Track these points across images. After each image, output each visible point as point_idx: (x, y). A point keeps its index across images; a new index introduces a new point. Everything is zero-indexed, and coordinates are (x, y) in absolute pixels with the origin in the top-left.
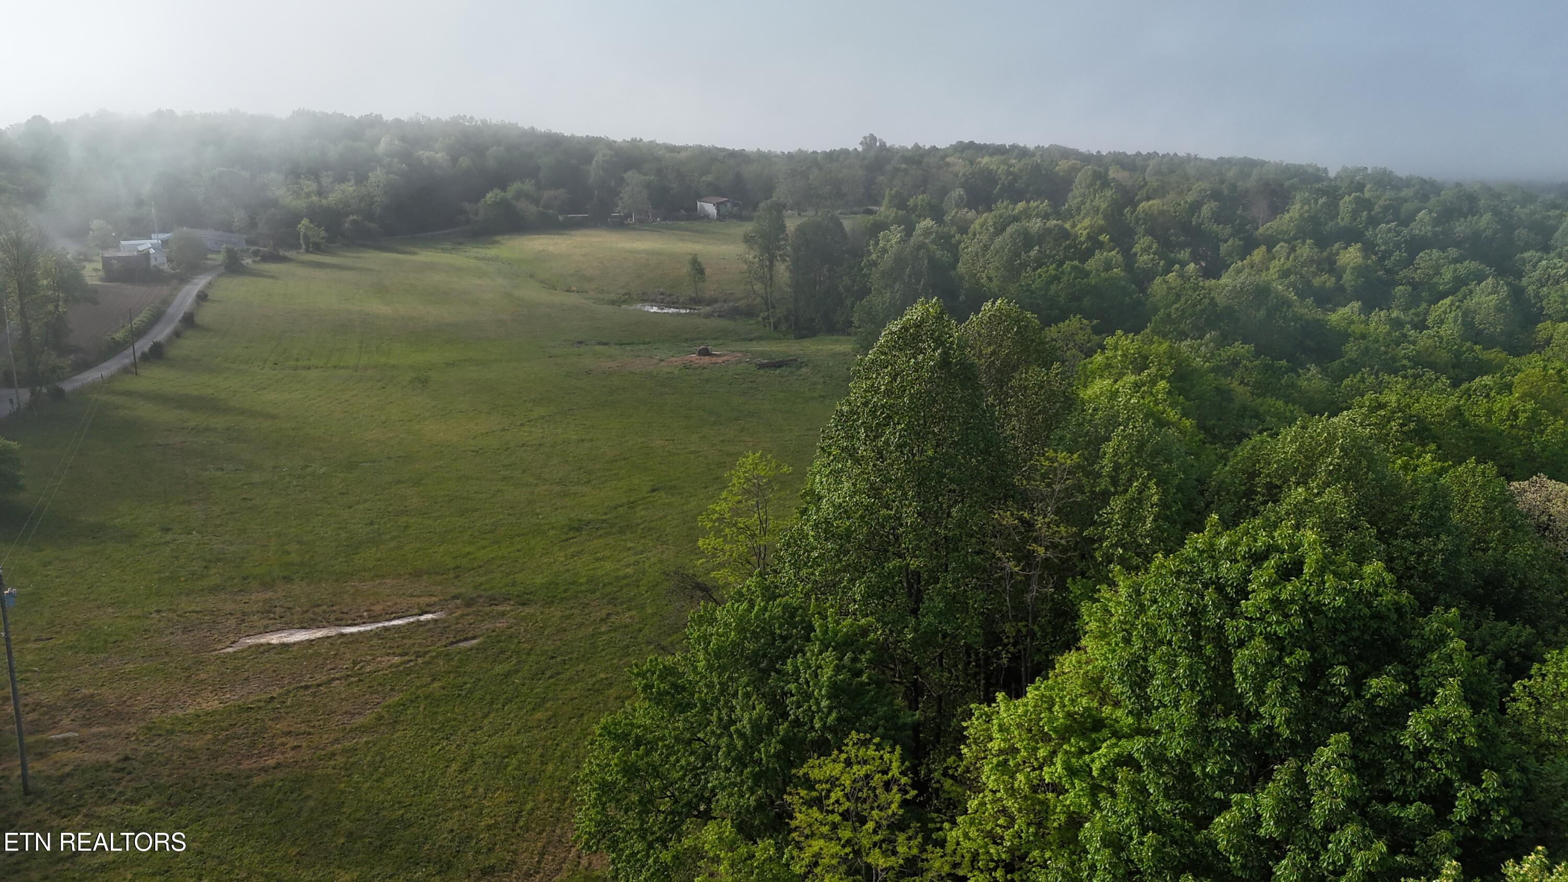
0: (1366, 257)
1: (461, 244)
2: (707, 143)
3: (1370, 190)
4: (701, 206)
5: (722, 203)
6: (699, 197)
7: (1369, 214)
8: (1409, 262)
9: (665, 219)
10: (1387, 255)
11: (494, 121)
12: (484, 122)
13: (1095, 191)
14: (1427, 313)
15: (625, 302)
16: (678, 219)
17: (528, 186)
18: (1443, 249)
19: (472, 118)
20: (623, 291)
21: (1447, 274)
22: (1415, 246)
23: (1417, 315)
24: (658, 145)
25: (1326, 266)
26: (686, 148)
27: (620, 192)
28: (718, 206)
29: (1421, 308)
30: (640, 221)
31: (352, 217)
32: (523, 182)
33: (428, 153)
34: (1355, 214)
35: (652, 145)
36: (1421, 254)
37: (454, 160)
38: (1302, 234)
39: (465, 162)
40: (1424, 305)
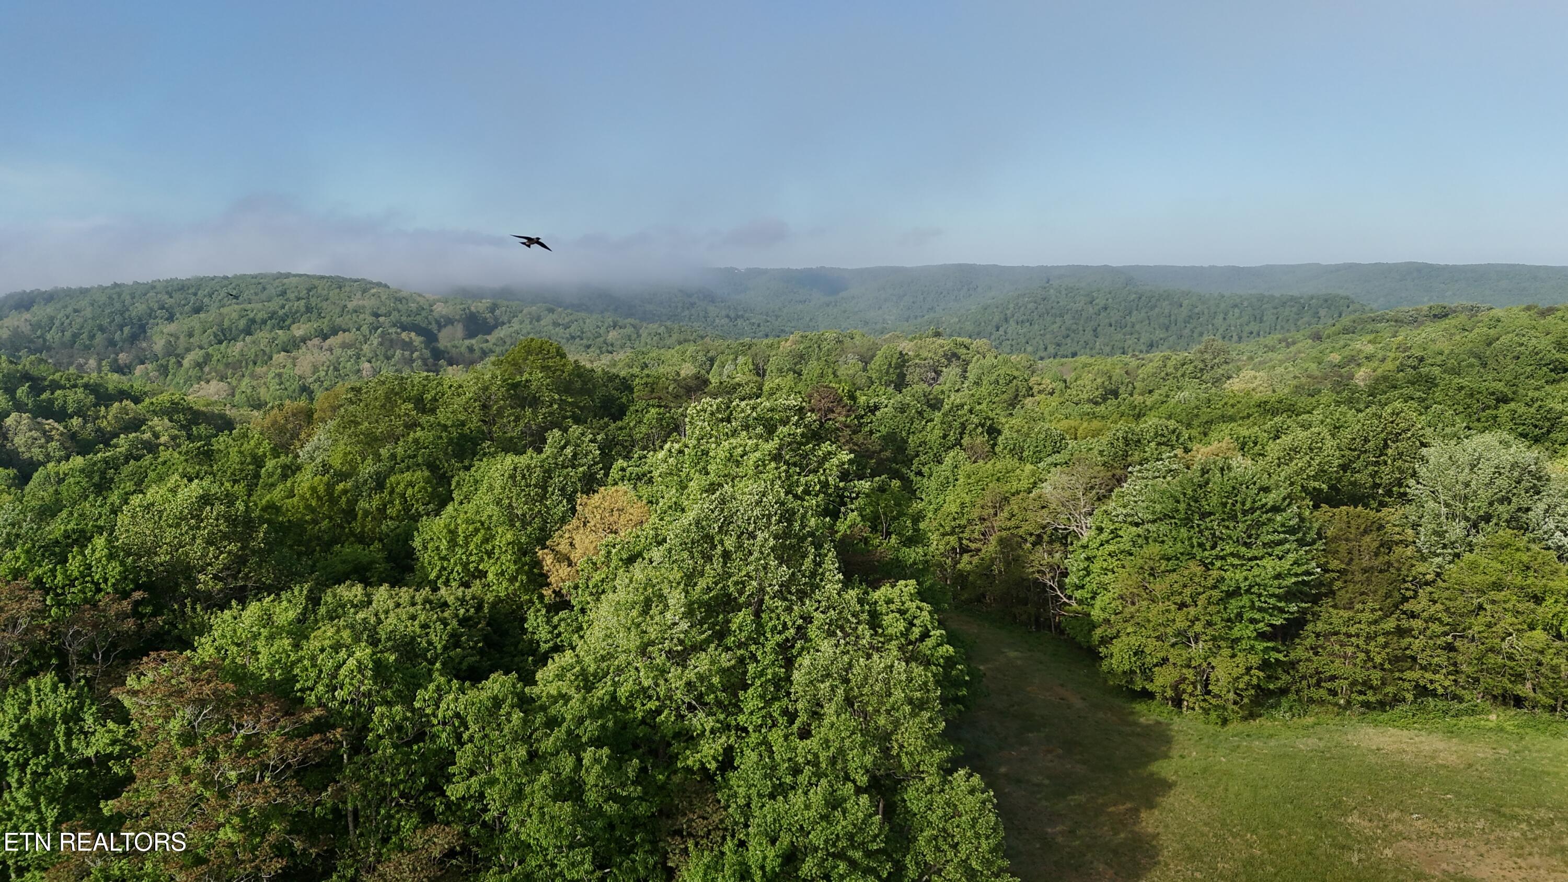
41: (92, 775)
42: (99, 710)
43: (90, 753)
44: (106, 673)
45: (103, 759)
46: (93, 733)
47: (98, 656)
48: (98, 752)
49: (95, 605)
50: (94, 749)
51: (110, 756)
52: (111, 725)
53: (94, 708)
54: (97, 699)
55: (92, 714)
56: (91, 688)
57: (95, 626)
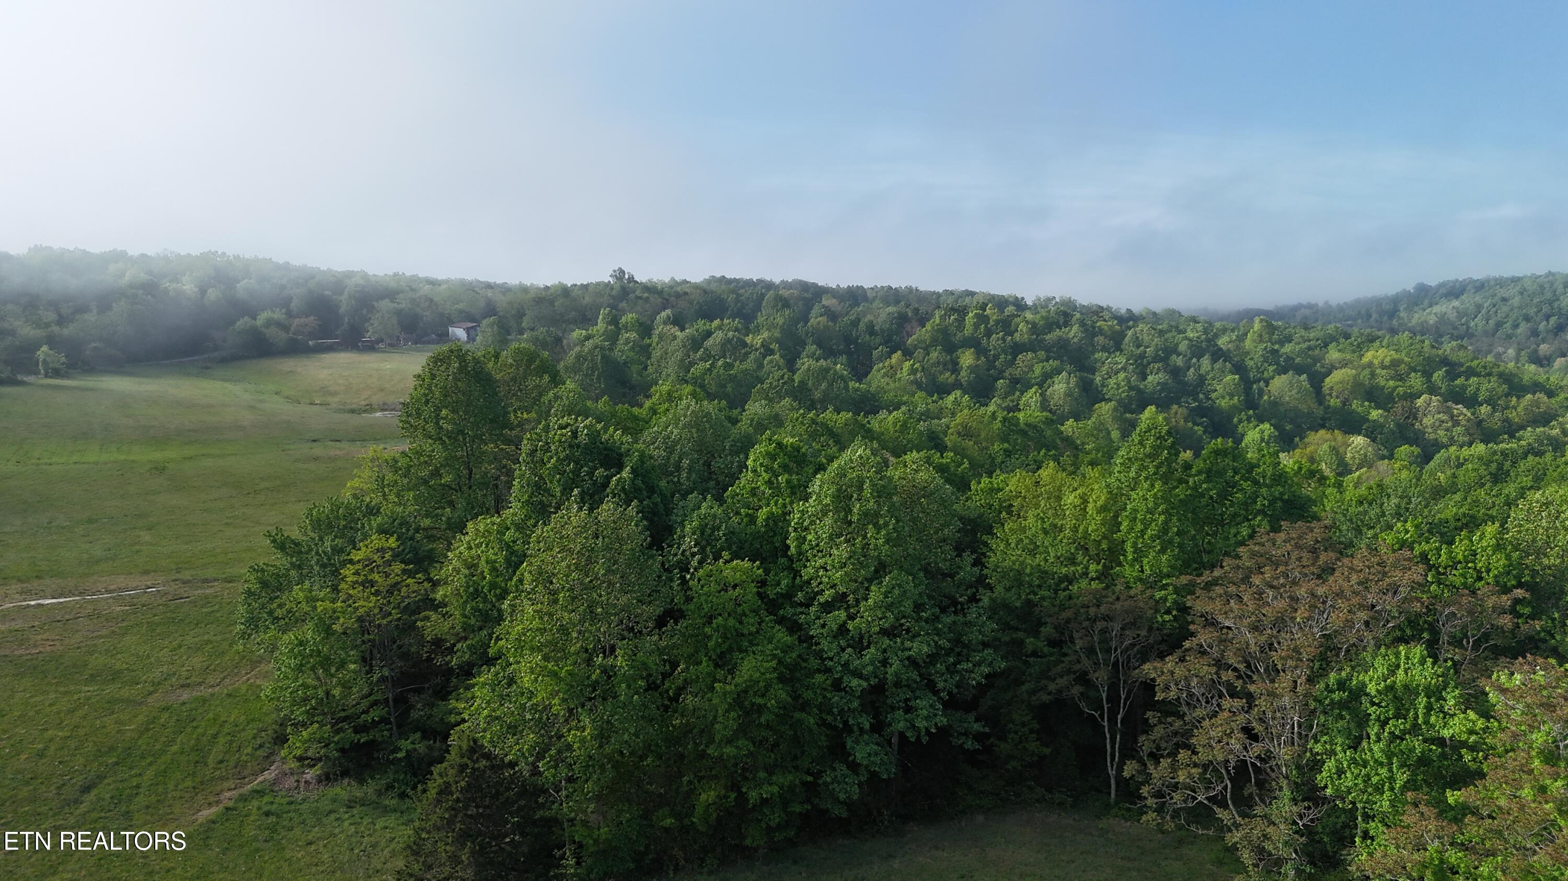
0: (978, 359)
1: (207, 368)
2: (469, 277)
3: (990, 309)
4: (453, 332)
5: (472, 327)
6: (452, 323)
7: (986, 327)
8: (1012, 363)
9: (416, 343)
10: (996, 357)
11: (247, 256)
12: (237, 257)
13: (777, 311)
14: (1019, 399)
15: (365, 411)
16: (429, 343)
17: (278, 315)
18: (1034, 351)
19: (224, 254)
20: (364, 403)
21: (1038, 370)
22: (1017, 349)
23: (1012, 401)
24: (419, 278)
25: (950, 366)
26: (447, 281)
27: (370, 318)
28: (468, 330)
29: (1016, 396)
30: (391, 345)
31: (93, 345)
32: (273, 311)
33: (174, 285)
34: (976, 326)
35: (415, 279)
36: (1020, 356)
37: (203, 291)
38: (934, 342)
39: (213, 294)
40: (1018, 393)
41: (1443, 756)
42: (1461, 696)
43: (1446, 733)
44: (1473, 662)
45: (1457, 745)
46: (1452, 716)
47: (1468, 643)
48: (1453, 736)
49: (1473, 593)
50: (1451, 731)
51: (1464, 744)
52: (1472, 715)
53: (1457, 692)
54: (1460, 684)
55: (1454, 697)
56: (1456, 672)
57: (1471, 613)
